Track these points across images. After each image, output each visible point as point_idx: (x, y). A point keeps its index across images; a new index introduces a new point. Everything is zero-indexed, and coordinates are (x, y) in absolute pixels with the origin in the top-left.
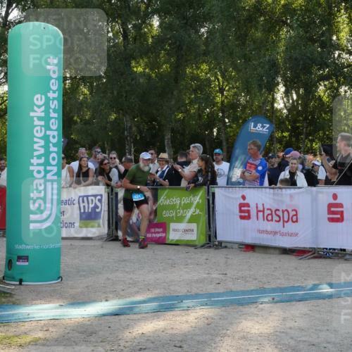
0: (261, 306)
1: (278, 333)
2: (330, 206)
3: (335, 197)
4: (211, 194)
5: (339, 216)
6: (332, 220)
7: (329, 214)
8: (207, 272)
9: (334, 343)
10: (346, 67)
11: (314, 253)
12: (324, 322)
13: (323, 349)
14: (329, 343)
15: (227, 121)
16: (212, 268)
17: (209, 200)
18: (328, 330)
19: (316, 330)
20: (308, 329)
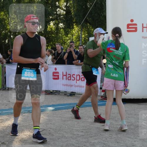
0: (24, 114)
1: (30, 125)
2: (54, 73)
3: (56, 69)
4: (4, 67)
5: (57, 77)
6: (54, 79)
7: (53, 76)
8: (2, 100)
9: (53, 129)
10: (62, 16)
11: (47, 92)
12: (49, 120)
13: (48, 131)
14: (51, 129)
15: (12, 36)
16: (4, 99)
17: (3, 70)
18: (51, 124)
19: (46, 124)
20: (43, 123)
